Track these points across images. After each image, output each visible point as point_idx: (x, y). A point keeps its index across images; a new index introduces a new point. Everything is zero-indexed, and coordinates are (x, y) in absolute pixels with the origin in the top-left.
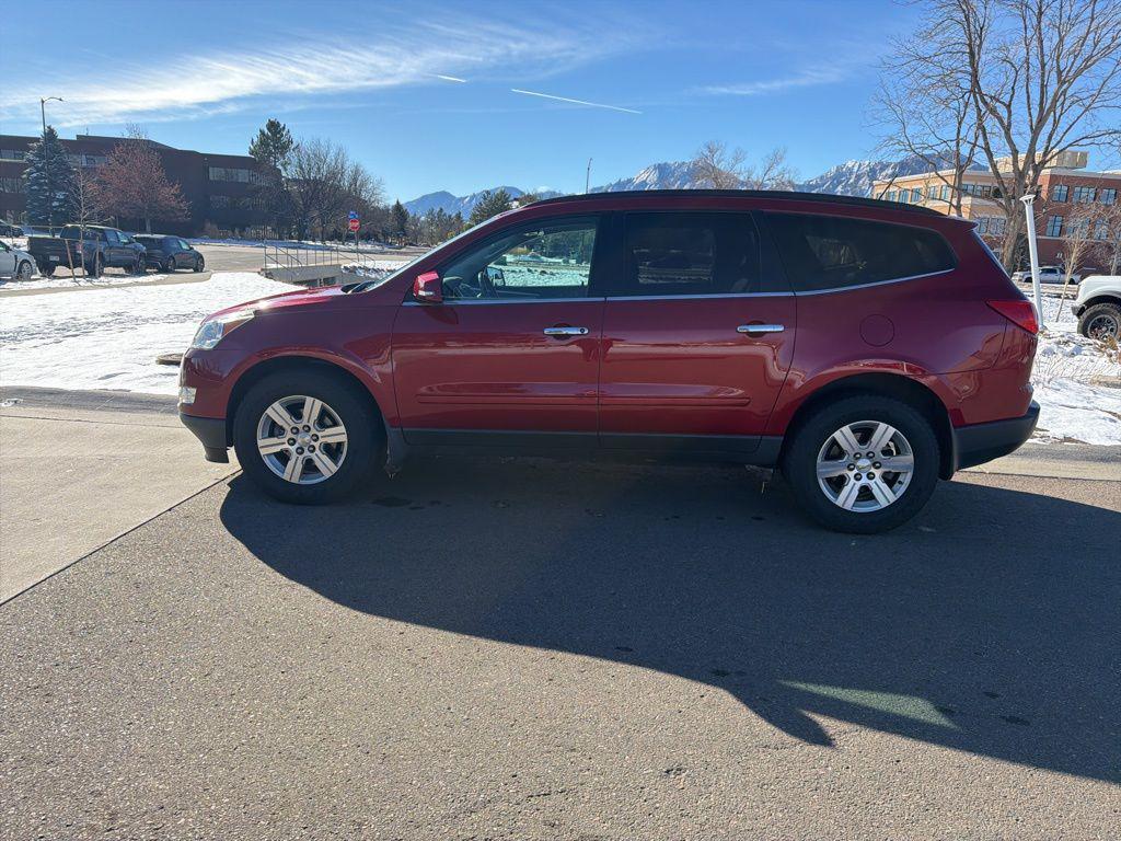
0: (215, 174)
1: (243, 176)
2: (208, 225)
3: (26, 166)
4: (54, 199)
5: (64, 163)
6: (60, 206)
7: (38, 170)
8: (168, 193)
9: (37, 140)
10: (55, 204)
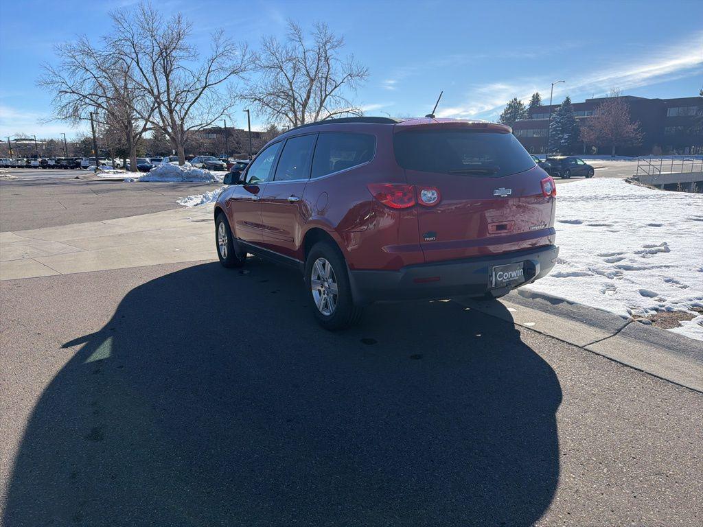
0: (672, 112)
1: (693, 111)
2: (656, 148)
3: (551, 121)
4: (561, 138)
5: (571, 117)
6: (565, 142)
7: (557, 122)
8: (630, 129)
9: (559, 106)
10: (563, 141)
